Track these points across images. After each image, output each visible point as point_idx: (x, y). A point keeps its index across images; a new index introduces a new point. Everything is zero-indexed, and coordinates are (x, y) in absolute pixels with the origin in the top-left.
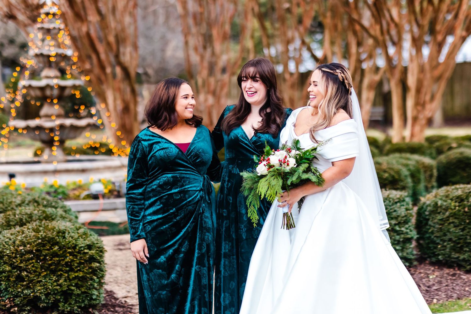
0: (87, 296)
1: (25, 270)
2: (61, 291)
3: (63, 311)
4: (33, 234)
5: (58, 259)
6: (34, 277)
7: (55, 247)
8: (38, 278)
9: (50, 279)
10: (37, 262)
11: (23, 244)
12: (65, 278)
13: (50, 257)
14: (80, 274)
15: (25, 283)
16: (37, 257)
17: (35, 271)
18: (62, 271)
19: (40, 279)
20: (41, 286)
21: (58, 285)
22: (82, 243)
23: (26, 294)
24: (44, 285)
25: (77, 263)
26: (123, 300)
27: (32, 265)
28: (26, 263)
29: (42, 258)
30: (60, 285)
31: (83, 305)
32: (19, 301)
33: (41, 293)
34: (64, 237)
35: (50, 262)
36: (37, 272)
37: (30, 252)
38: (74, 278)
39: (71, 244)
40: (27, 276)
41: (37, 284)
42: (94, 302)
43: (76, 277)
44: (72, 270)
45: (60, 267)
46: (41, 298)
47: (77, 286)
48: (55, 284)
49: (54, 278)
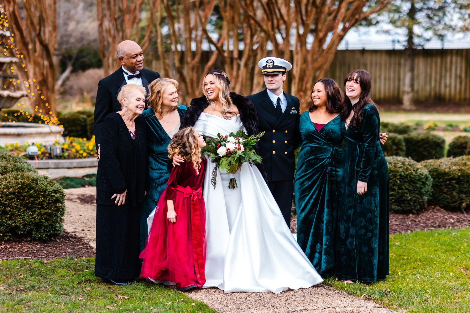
0: (52, 227)
1: (9, 206)
2: (34, 223)
3: (35, 237)
4: (14, 180)
5: (33, 199)
6: (15, 212)
7: (31, 191)
8: (18, 212)
9: (27, 214)
10: (17, 201)
11: (7, 187)
12: (38, 213)
13: (27, 198)
14: (49, 211)
15: (8, 216)
16: (18, 197)
17: (16, 207)
18: (36, 208)
19: (20, 213)
20: (20, 218)
21: (32, 218)
22: (50, 189)
23: (9, 224)
24: (22, 218)
25: (46, 203)
26: (73, 234)
27: (14, 203)
28: (10, 201)
29: (21, 198)
30: (34, 218)
31: (49, 234)
32: (3, 229)
33: (20, 224)
34: (37, 184)
35: (28, 201)
36: (18, 208)
37: (13, 193)
38: (44, 214)
39: (43, 188)
40: (10, 211)
41: (17, 217)
42: (57, 232)
43: (45, 213)
44: (43, 208)
45: (35, 205)
46: (20, 227)
47: (45, 219)
48: (31, 217)
49: (30, 213)
